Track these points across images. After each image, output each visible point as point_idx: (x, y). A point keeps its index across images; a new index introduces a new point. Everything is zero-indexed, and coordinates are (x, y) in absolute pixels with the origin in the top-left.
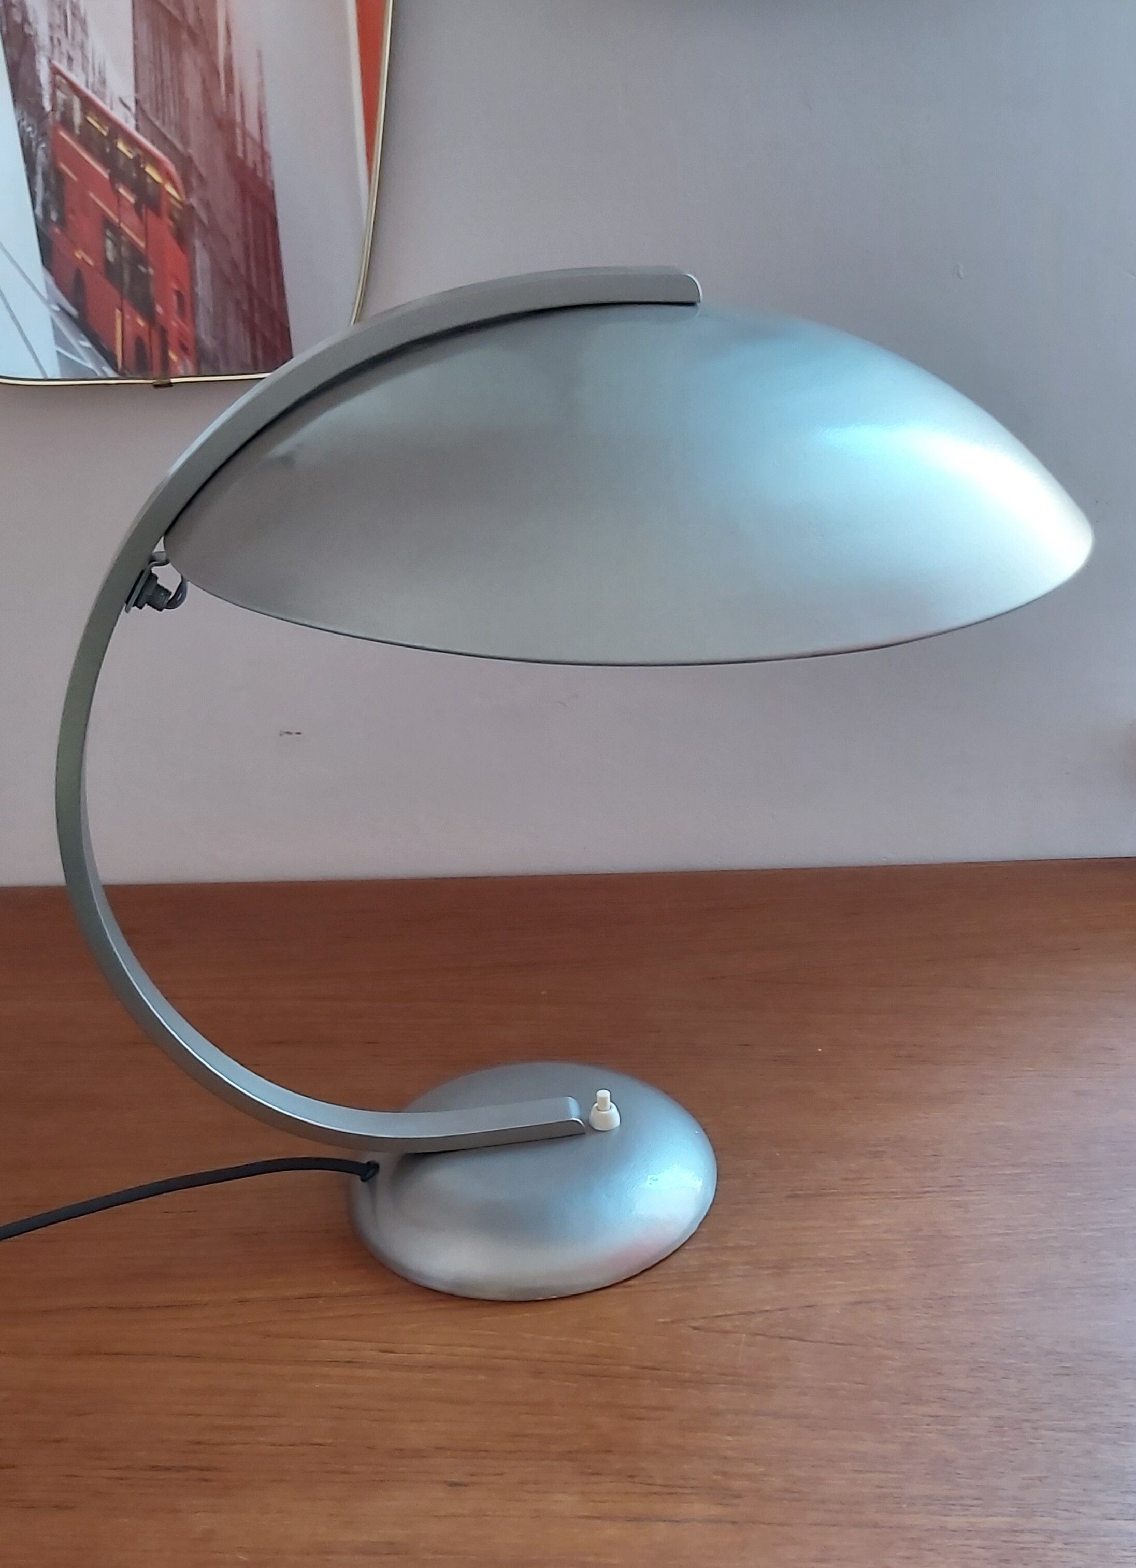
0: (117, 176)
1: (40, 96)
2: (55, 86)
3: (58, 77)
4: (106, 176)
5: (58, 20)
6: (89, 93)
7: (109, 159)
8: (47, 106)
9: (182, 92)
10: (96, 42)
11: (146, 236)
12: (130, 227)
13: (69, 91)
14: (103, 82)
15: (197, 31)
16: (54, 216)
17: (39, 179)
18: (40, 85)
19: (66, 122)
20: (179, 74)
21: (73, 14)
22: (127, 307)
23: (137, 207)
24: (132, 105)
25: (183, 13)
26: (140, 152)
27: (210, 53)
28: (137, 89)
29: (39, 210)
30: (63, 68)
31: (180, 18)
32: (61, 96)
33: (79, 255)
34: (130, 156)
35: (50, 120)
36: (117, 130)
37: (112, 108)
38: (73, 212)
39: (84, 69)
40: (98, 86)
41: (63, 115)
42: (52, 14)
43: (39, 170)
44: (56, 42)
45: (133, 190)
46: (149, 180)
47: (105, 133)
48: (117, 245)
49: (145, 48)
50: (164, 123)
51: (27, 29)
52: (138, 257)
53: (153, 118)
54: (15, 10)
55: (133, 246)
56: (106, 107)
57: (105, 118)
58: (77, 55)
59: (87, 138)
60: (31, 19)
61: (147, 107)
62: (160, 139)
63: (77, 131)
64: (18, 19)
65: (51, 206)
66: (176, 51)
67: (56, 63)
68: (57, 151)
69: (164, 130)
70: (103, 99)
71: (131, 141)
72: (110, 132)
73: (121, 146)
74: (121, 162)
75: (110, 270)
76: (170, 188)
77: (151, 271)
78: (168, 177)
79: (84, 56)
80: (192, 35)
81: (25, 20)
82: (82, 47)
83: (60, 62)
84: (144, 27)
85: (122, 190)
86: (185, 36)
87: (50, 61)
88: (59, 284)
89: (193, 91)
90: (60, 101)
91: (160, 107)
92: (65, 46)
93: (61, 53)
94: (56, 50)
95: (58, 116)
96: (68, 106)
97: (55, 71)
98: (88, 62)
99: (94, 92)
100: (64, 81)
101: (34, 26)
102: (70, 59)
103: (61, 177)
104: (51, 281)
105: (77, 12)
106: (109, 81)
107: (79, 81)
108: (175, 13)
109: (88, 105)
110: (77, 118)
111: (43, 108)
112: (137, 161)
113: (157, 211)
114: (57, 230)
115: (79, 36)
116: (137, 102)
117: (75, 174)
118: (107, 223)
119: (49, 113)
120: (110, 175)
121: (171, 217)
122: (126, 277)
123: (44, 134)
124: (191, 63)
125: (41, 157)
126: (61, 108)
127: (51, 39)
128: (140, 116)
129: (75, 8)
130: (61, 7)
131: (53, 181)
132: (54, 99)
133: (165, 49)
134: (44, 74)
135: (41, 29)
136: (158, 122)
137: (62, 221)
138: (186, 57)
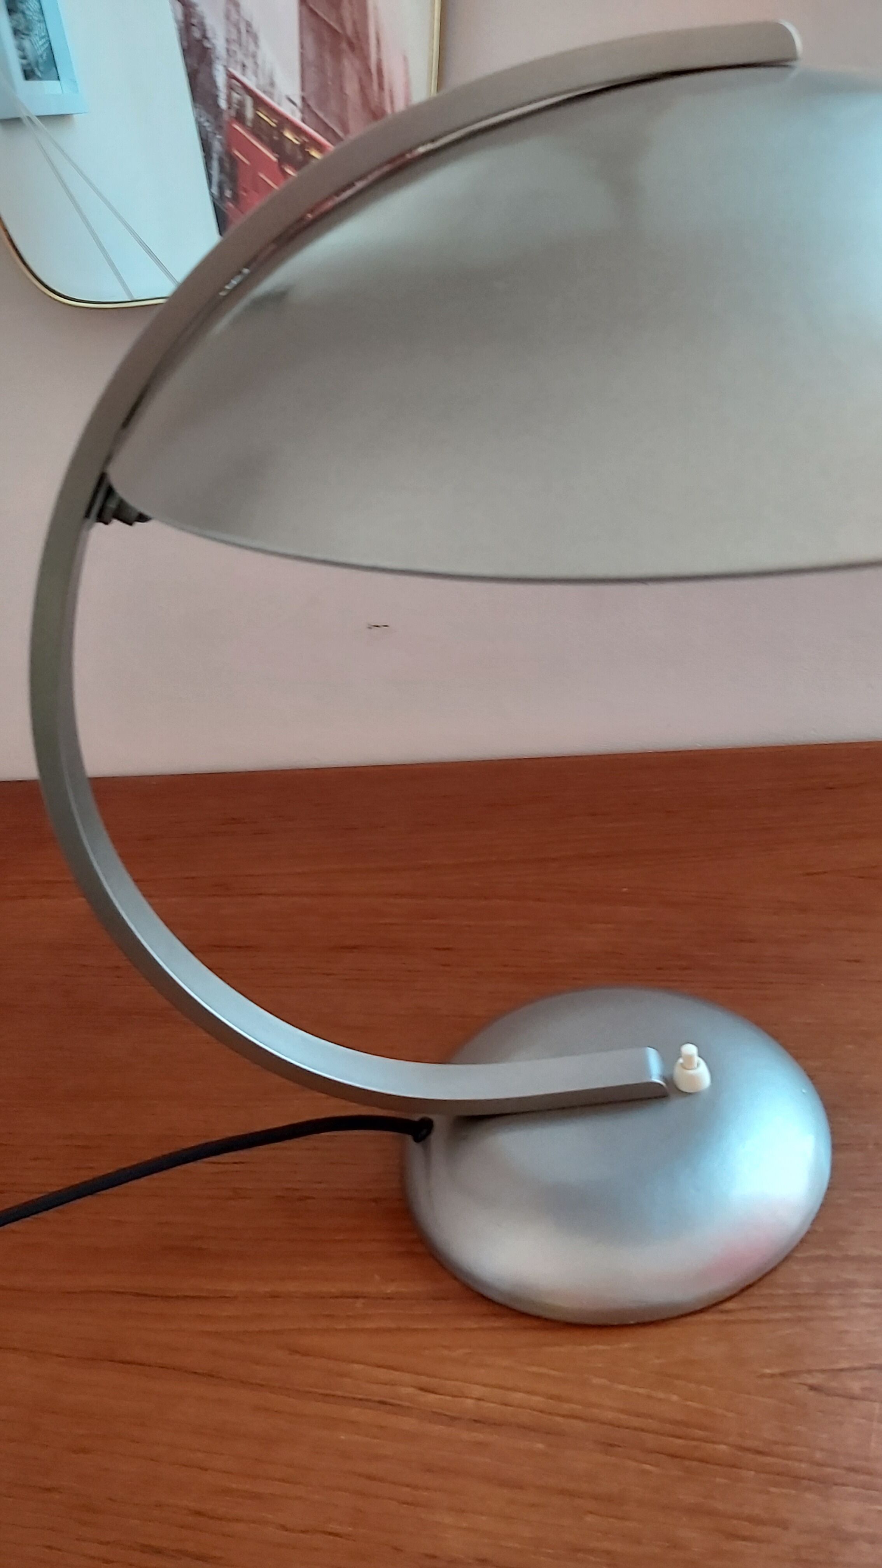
0: (285, 158)
1: (216, 97)
2: (231, 88)
3: (234, 81)
4: (274, 159)
5: (234, 36)
6: (260, 93)
7: (277, 146)
8: (223, 104)
9: (342, 89)
10: (267, 53)
13: (242, 91)
14: (272, 84)
15: (354, 41)
16: (228, 193)
17: (215, 164)
18: (216, 87)
19: (240, 117)
20: (339, 76)
21: (247, 31)
24: (298, 101)
25: (343, 27)
26: (305, 139)
27: (365, 58)
28: (303, 89)
29: (215, 190)
30: (238, 74)
31: (340, 31)
32: (235, 96)
34: (296, 142)
35: (226, 117)
36: (284, 121)
37: (280, 104)
38: (246, 191)
39: (256, 74)
40: (268, 88)
41: (237, 111)
42: (229, 31)
43: (215, 156)
44: (231, 53)
47: (274, 125)
49: (311, 55)
50: (326, 115)
51: (207, 44)
53: (317, 112)
54: (194, 28)
56: (275, 104)
57: (273, 112)
58: (249, 63)
59: (258, 129)
60: (210, 34)
61: (312, 103)
62: (326, 129)
63: (249, 124)
64: (197, 34)
65: (225, 185)
66: (337, 55)
67: (231, 70)
68: (232, 139)
69: (327, 121)
70: (272, 98)
71: (297, 130)
72: (278, 124)
73: (288, 135)
74: (288, 147)
79: (256, 63)
80: (351, 44)
81: (205, 37)
82: (254, 56)
83: (235, 69)
84: (309, 40)
85: (287, 170)
86: (344, 46)
87: (226, 68)
89: (352, 88)
90: (235, 101)
91: (323, 103)
92: (240, 56)
93: (236, 61)
94: (232, 59)
95: (233, 113)
96: (241, 104)
97: (231, 76)
98: (259, 67)
99: (264, 92)
100: (238, 84)
101: (212, 41)
102: (244, 66)
103: (233, 160)
105: (250, 29)
106: (278, 83)
107: (251, 83)
108: (336, 27)
109: (258, 102)
110: (249, 113)
111: (219, 107)
112: (302, 146)
114: (231, 205)
115: (252, 47)
116: (303, 99)
117: (248, 159)
119: (225, 110)
120: (279, 159)
123: (219, 128)
124: (350, 66)
125: (217, 146)
126: (235, 107)
127: (228, 50)
128: (306, 111)
129: (249, 25)
130: (237, 26)
131: (227, 165)
132: (229, 100)
133: (328, 57)
134: (221, 79)
135: (218, 41)
136: (321, 115)
137: (236, 198)
138: (346, 63)
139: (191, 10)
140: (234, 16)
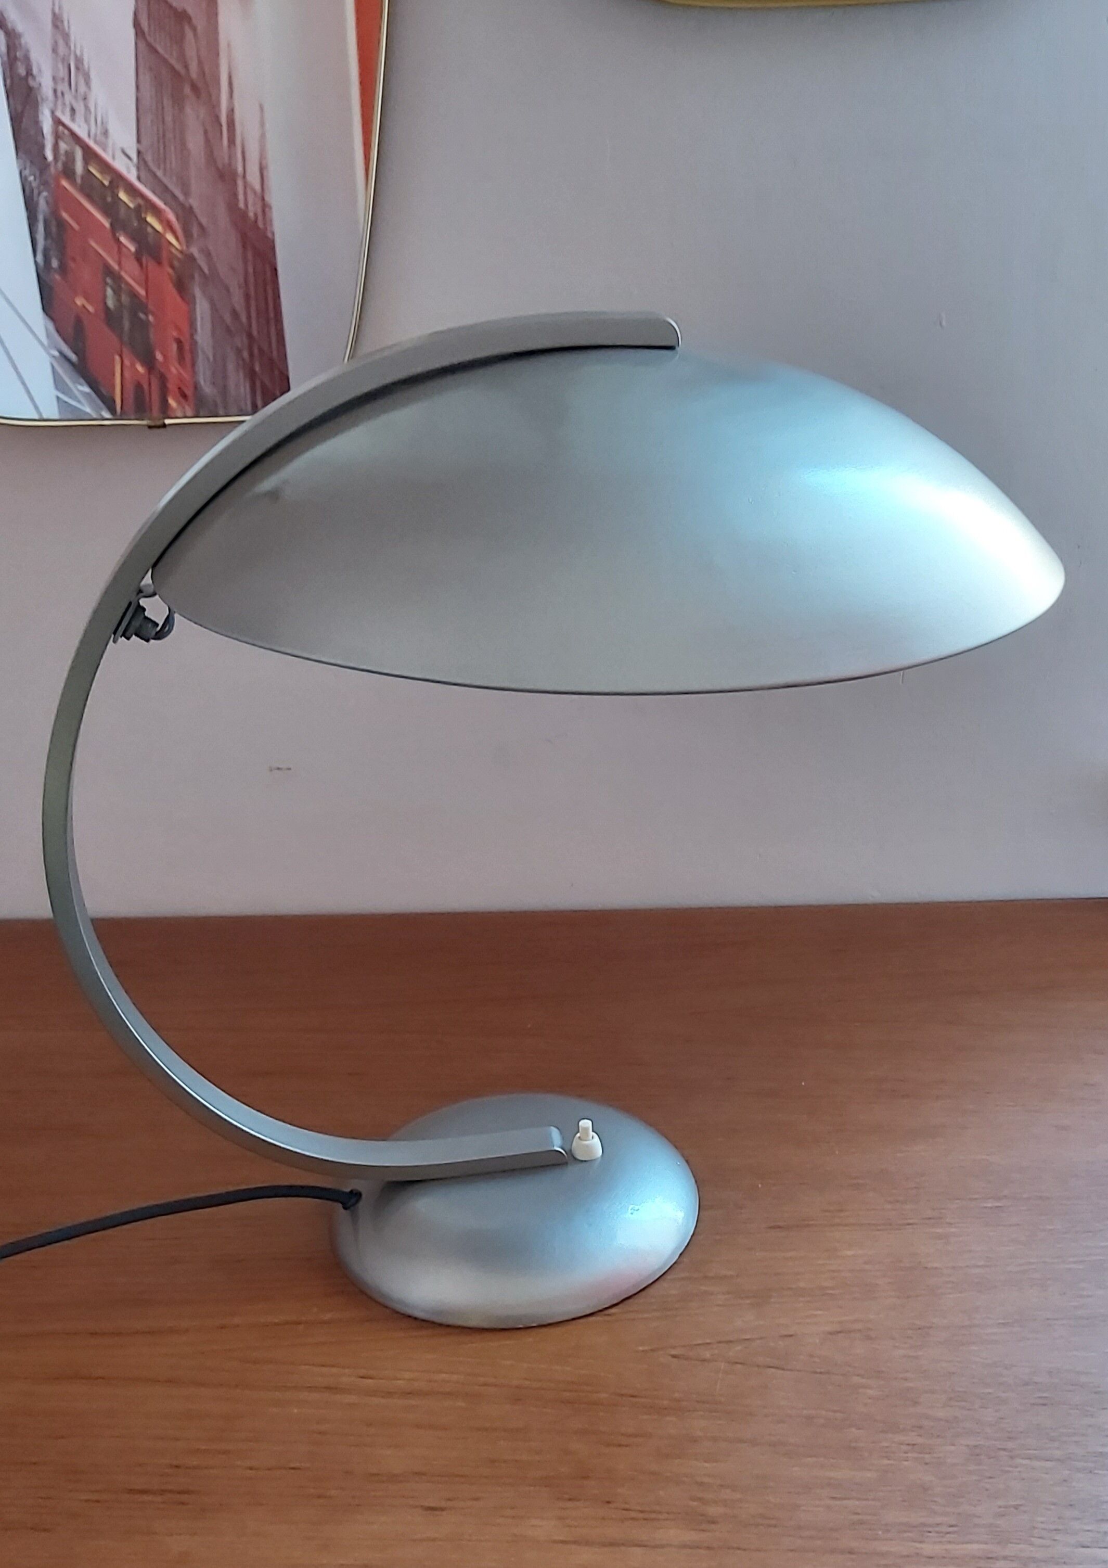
0: (117, 224)
1: (42, 147)
2: (57, 137)
3: (61, 128)
4: (107, 225)
5: (63, 73)
6: (91, 144)
7: (110, 208)
8: (50, 156)
9: (183, 144)
10: (99, 95)
11: (146, 285)
12: (130, 275)
13: (72, 142)
14: (106, 133)
15: (200, 85)
16: (55, 263)
17: (40, 226)
18: (43, 136)
19: (68, 172)
20: (181, 126)
21: (77, 68)
22: (127, 352)
23: (138, 256)
24: (134, 156)
25: (186, 67)
26: (140, 201)
27: (213, 107)
28: (139, 141)
29: (40, 258)
30: (66, 120)
31: (183, 72)
32: (63, 146)
33: (80, 301)
34: (132, 205)
35: (52, 170)
36: (118, 179)
37: (114, 157)
38: (74, 259)
39: (87, 121)
40: (100, 137)
41: (65, 165)
42: (55, 68)
43: (41, 218)
44: (59, 94)
45: (133, 239)
46: (149, 230)
47: (106, 183)
48: (117, 292)
49: (147, 101)
50: (165, 175)
51: (31, 83)
52: (138, 305)
53: (154, 169)
54: (19, 64)
55: (134, 295)
56: (107, 157)
57: (106, 167)
58: (80, 108)
59: (89, 187)
60: (35, 71)
61: (149, 158)
62: (163, 191)
63: (79, 180)
64: (22, 71)
65: (51, 253)
66: (178, 102)
67: (59, 114)
68: (59, 199)
69: (166, 181)
70: (104, 150)
71: (132, 191)
72: (111, 182)
73: (123, 196)
74: (123, 211)
75: (111, 318)
76: (170, 237)
77: (151, 318)
78: (169, 226)
79: (87, 108)
80: (195, 88)
81: (29, 73)
82: (85, 99)
83: (63, 112)
84: (146, 78)
85: (123, 239)
86: (187, 90)
87: (53, 113)
88: (58, 329)
89: (195, 142)
90: (62, 151)
91: (162, 160)
92: (68, 98)
93: (64, 104)
94: (60, 102)
95: (60, 165)
96: (70, 156)
97: (58, 122)
98: (90, 112)
99: (96, 142)
100: (66, 132)
101: (37, 79)
102: (73, 110)
103: (61, 224)
104: (50, 325)
105: (80, 66)
106: (111, 131)
107: (82, 132)
108: (178, 67)
109: (90, 155)
110: (79, 167)
111: (45, 159)
112: (138, 211)
113: (157, 260)
114: (57, 277)
115: (82, 88)
116: (138, 153)
117: (78, 223)
118: (108, 271)
119: (51, 162)
120: (111, 225)
121: (172, 267)
122: (126, 324)
123: (45, 183)
124: (194, 115)
125: (42, 205)
126: (63, 158)
127: (55, 91)
128: (142, 168)
129: (79, 61)
130: (65, 60)
131: (54, 229)
132: (56, 149)
133: (167, 102)
134: (47, 124)
135: (45, 81)
136: (159, 173)
137: (63, 269)
138: (188, 110)
139: (17, 42)
140: (62, 49)
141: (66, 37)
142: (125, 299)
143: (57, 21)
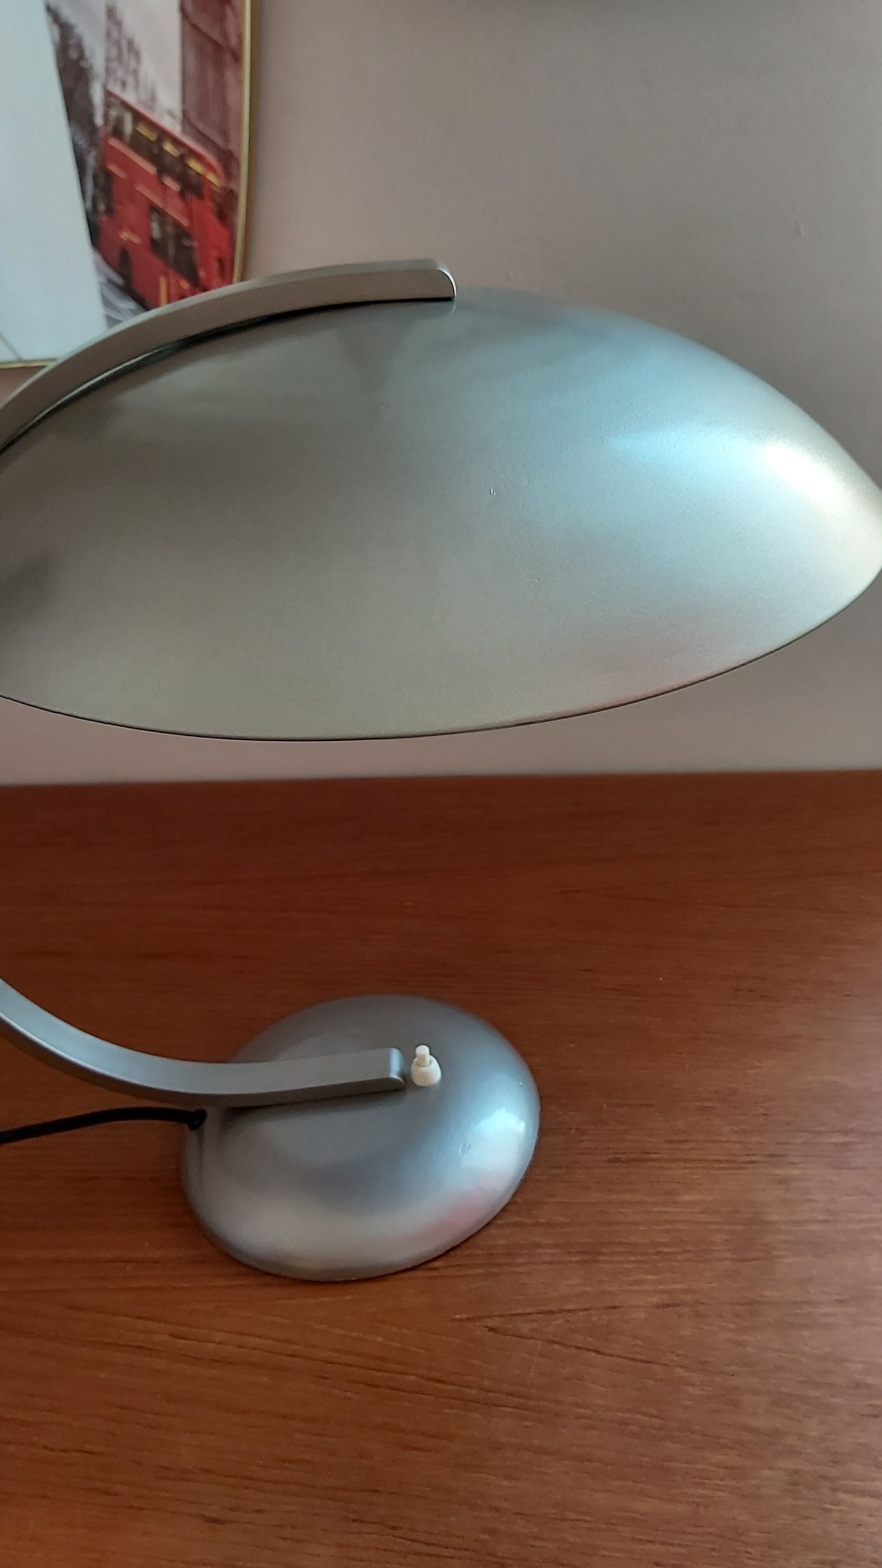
0: (163, 171)
1: (93, 116)
2: (108, 105)
3: (111, 99)
4: (153, 172)
5: (114, 52)
6: (140, 109)
7: (156, 157)
8: (99, 120)
11: (190, 216)
12: (175, 210)
13: (120, 107)
14: (154, 100)
15: (238, 52)
16: (102, 207)
17: (89, 179)
18: (94, 106)
19: (117, 132)
21: (128, 48)
22: (171, 272)
23: (182, 194)
26: (182, 150)
28: (183, 102)
29: (89, 203)
30: (116, 89)
32: (113, 113)
33: (125, 235)
34: (175, 154)
35: (101, 134)
36: (164, 134)
37: (160, 117)
38: (121, 203)
39: (137, 91)
40: (149, 104)
41: (115, 127)
42: (108, 50)
43: (90, 171)
44: (111, 71)
45: (178, 181)
46: (192, 173)
47: (154, 139)
48: (162, 224)
49: (192, 68)
50: (206, 126)
51: (84, 64)
52: (181, 233)
53: (198, 124)
54: (73, 49)
55: (177, 225)
56: (155, 119)
57: (153, 125)
58: (130, 80)
59: (137, 143)
60: (87, 53)
61: (192, 114)
62: (204, 139)
63: (127, 139)
64: (74, 55)
65: (99, 198)
67: (110, 87)
68: (106, 155)
69: (207, 132)
70: (152, 112)
71: (176, 142)
72: (158, 138)
73: (168, 148)
74: (168, 160)
75: (155, 246)
76: (211, 177)
77: (195, 244)
78: (210, 167)
79: (137, 80)
80: (235, 56)
81: (82, 57)
82: (135, 72)
83: (114, 87)
84: (191, 54)
85: (167, 181)
86: (228, 58)
87: (104, 86)
88: (107, 260)
90: (112, 117)
91: (203, 114)
92: (120, 73)
93: (115, 78)
94: (111, 77)
95: (110, 129)
96: (119, 120)
97: (108, 94)
98: (140, 84)
99: (145, 108)
100: (117, 101)
101: (90, 61)
102: (124, 83)
103: (109, 175)
104: (99, 258)
105: (132, 48)
106: (159, 98)
107: (130, 97)
109: (138, 117)
110: (128, 127)
111: (96, 125)
112: (182, 158)
113: (199, 194)
114: (105, 217)
115: (133, 64)
116: (184, 111)
117: (126, 173)
118: (153, 208)
119: (101, 127)
120: (158, 171)
121: (213, 200)
122: (171, 250)
123: (95, 145)
124: (233, 77)
125: (91, 161)
126: (112, 123)
127: (107, 69)
128: (186, 123)
129: (130, 43)
130: (118, 44)
131: (102, 180)
132: (106, 116)
134: (97, 96)
136: (201, 127)
137: (109, 210)
139: (71, 32)
140: (115, 34)
141: (119, 24)
142: (169, 229)
143: (111, 13)
